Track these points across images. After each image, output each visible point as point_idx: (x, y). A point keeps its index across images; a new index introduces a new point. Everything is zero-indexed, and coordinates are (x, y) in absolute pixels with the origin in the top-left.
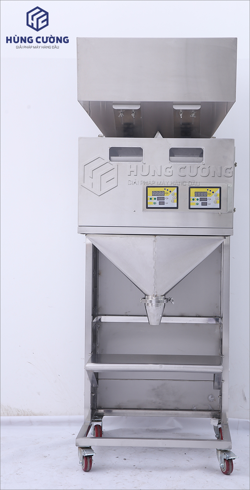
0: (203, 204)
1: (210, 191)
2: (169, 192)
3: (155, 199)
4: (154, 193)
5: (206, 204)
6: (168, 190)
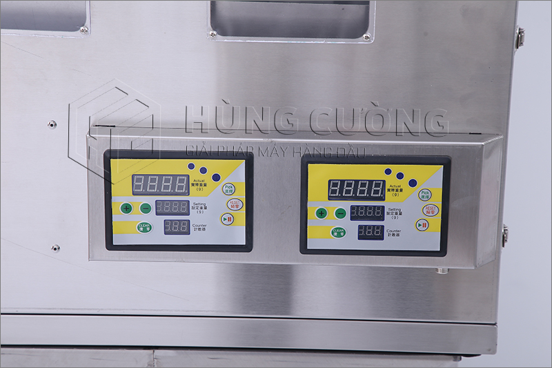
0: (364, 234)
1: (400, 176)
2: (208, 177)
3: (146, 209)
4: (140, 185)
5: (378, 234)
6: (203, 170)
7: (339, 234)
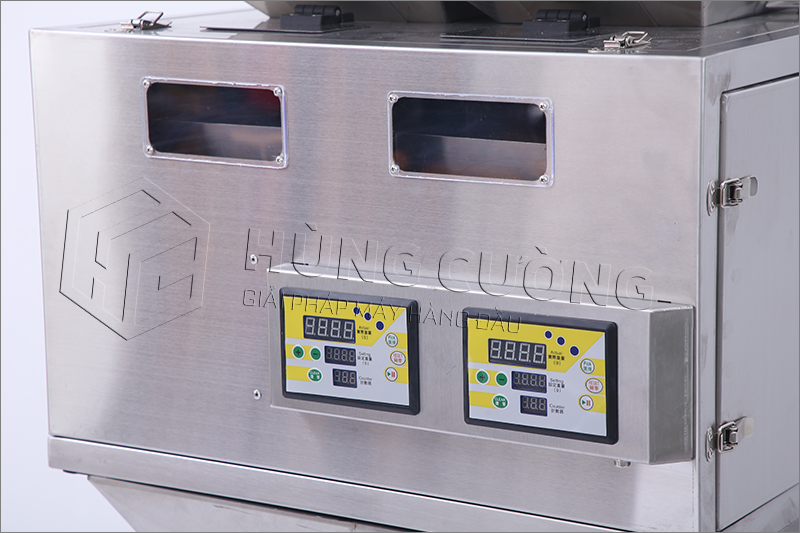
0: (526, 406)
1: (561, 341)
5: (540, 408)
7: (501, 403)
